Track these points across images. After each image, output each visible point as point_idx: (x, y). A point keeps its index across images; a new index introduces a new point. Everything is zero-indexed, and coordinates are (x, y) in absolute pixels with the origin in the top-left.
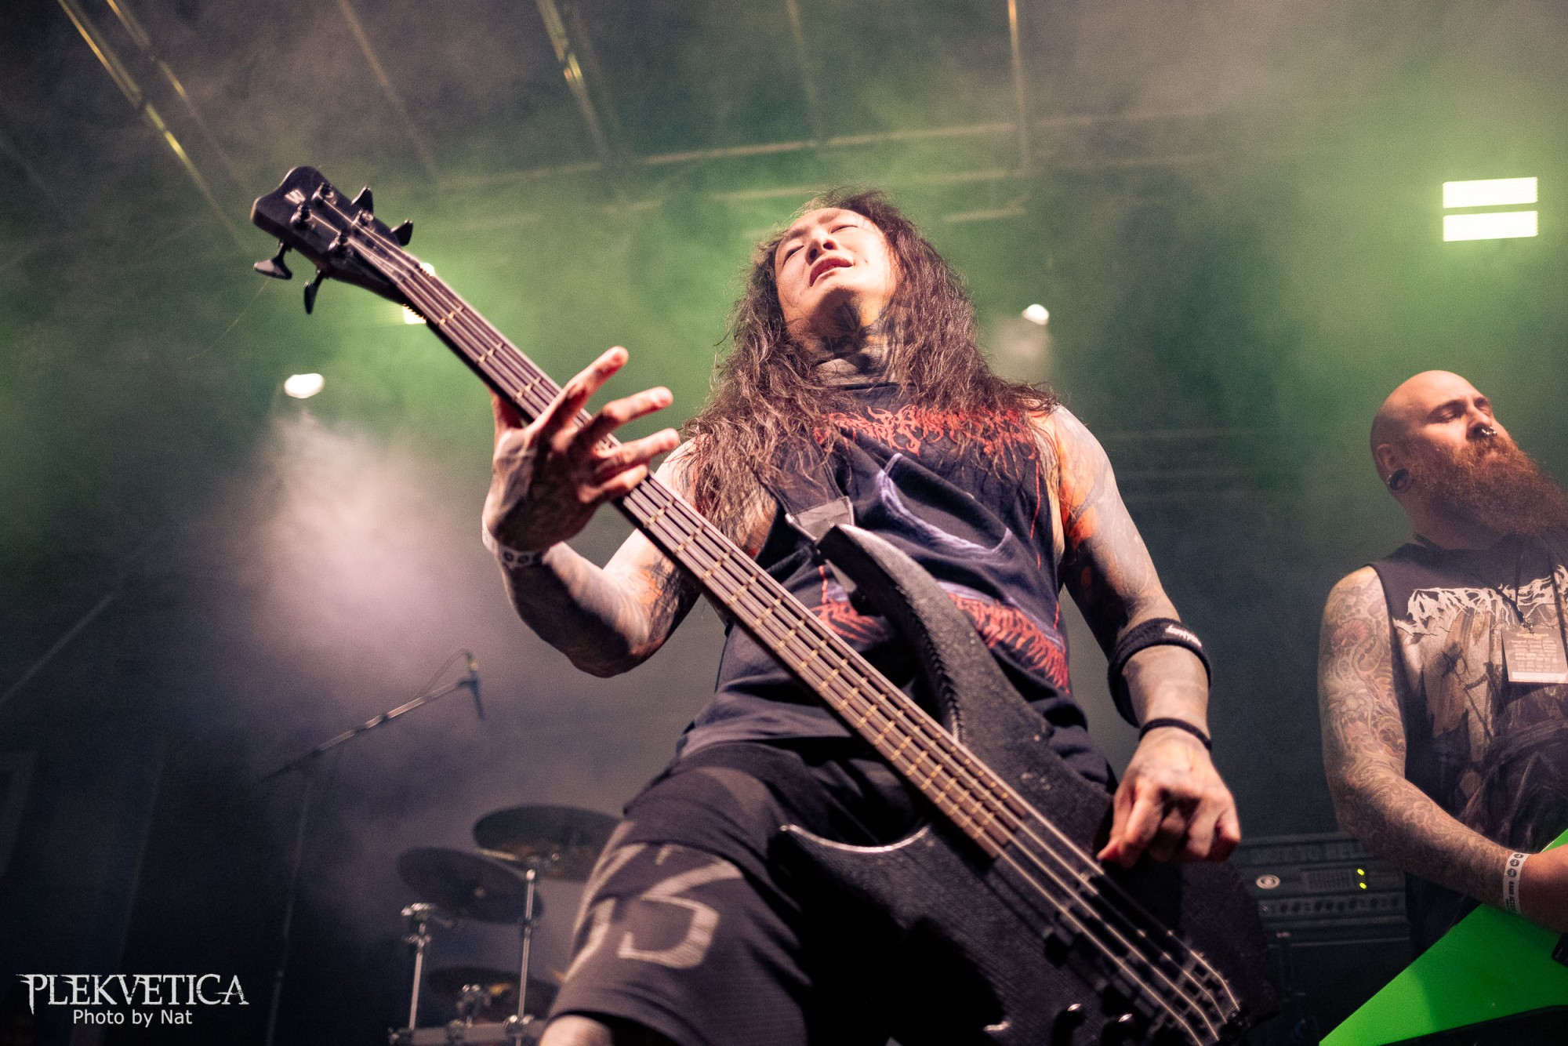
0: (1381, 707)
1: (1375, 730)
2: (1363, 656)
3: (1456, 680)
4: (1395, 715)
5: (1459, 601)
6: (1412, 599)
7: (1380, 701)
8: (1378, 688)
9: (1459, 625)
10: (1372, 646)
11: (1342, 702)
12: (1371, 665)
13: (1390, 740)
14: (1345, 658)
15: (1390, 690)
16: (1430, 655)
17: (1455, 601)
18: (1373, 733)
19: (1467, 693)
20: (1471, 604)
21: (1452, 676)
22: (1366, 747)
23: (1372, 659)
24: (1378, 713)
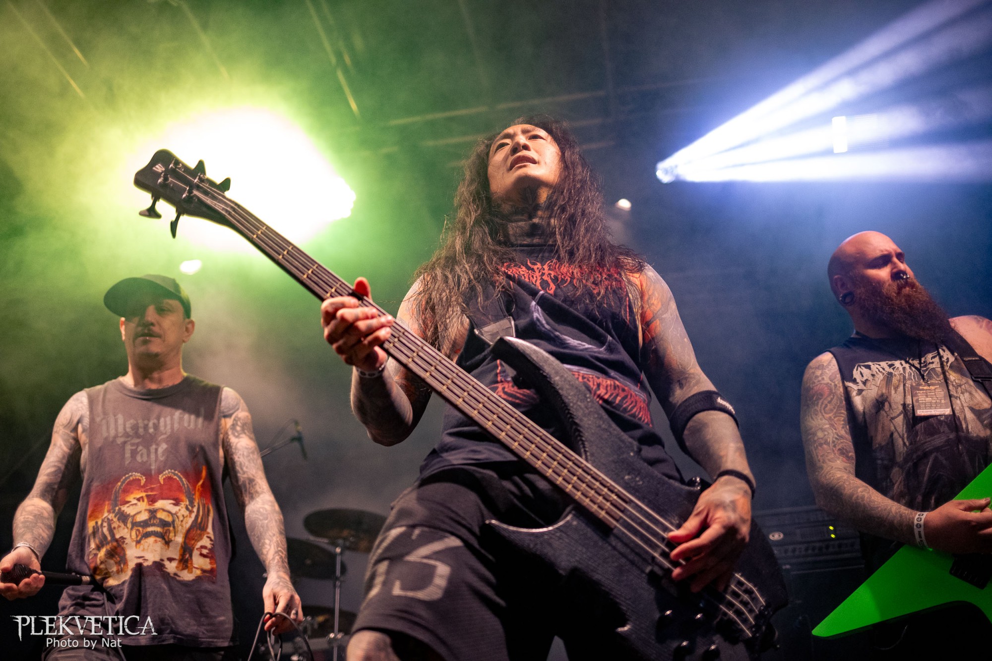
0: (838, 435)
1: (834, 449)
2: (826, 406)
3: (885, 414)
4: (846, 439)
5: (884, 369)
6: (855, 370)
7: (837, 431)
8: (837, 423)
9: (884, 383)
10: (832, 399)
11: (814, 434)
12: (832, 410)
13: (845, 454)
14: (816, 407)
15: (843, 424)
16: (868, 401)
17: (881, 370)
18: (833, 451)
19: (891, 422)
20: (891, 370)
21: (882, 412)
22: (829, 460)
23: (832, 407)
24: (836, 438)
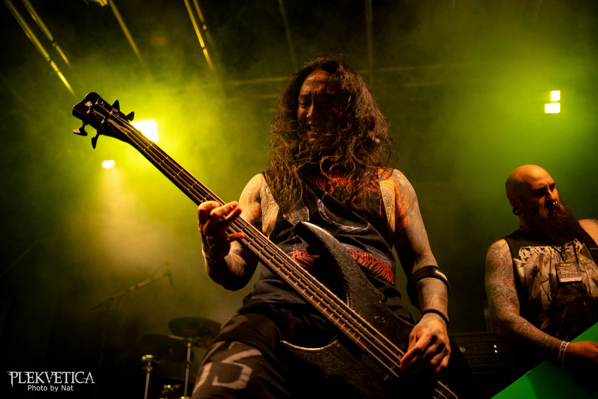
6: (520, 251)
7: (509, 288)
11: (495, 289)
13: (513, 302)
16: (528, 270)
21: (536, 278)
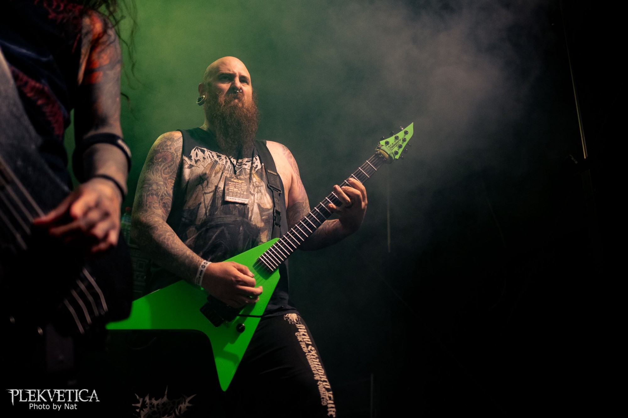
3: (202, 189)
7: (167, 189)
8: (168, 184)
13: (166, 207)
19: (204, 195)
21: (200, 186)
22: (154, 207)
23: (169, 171)
24: (165, 194)
